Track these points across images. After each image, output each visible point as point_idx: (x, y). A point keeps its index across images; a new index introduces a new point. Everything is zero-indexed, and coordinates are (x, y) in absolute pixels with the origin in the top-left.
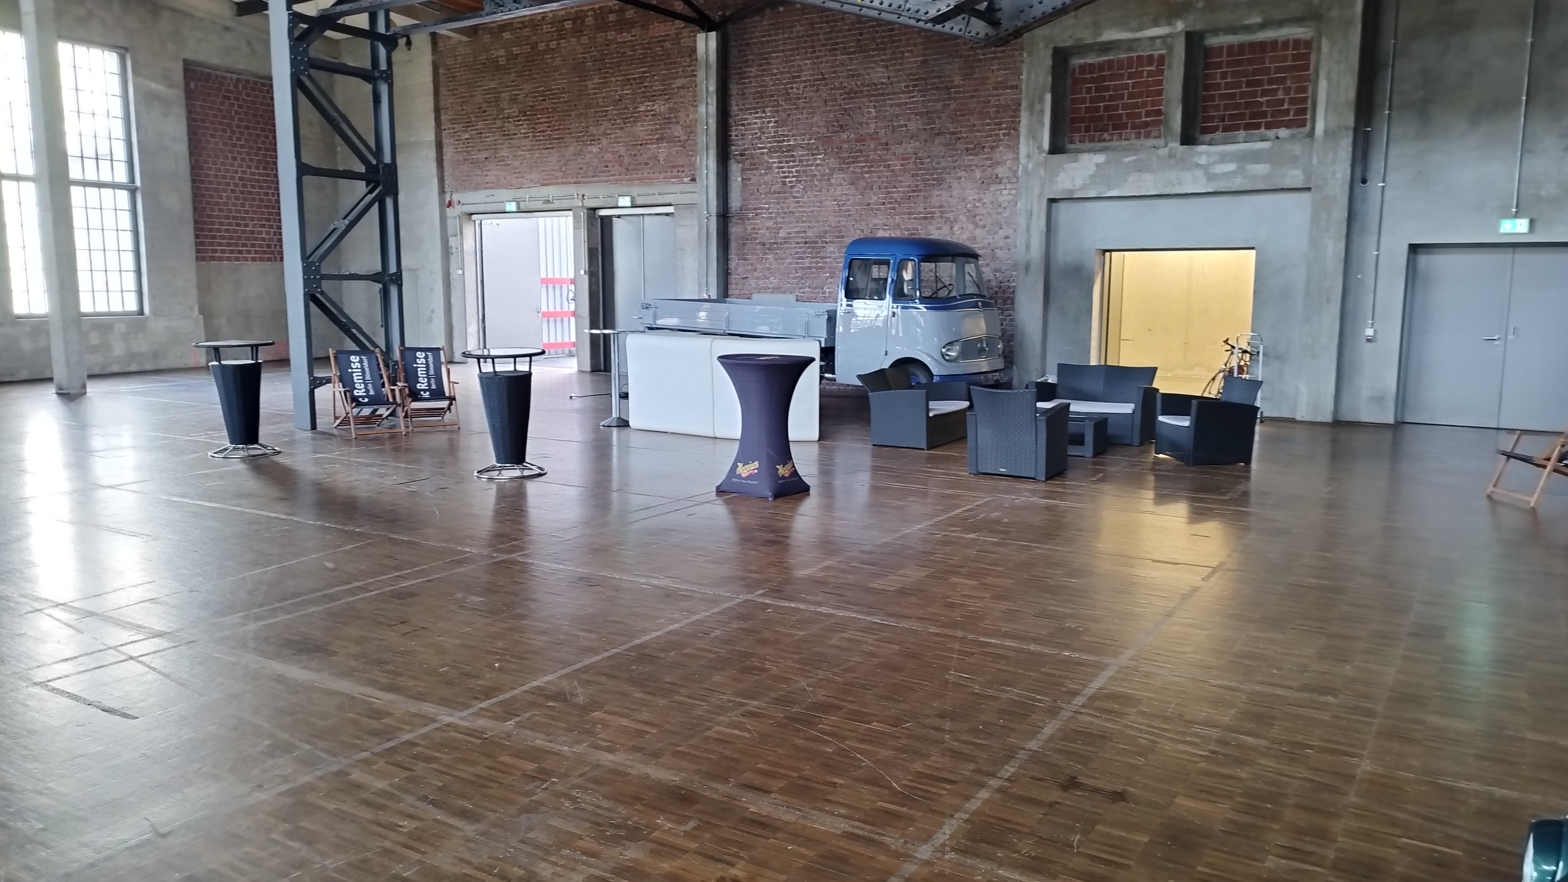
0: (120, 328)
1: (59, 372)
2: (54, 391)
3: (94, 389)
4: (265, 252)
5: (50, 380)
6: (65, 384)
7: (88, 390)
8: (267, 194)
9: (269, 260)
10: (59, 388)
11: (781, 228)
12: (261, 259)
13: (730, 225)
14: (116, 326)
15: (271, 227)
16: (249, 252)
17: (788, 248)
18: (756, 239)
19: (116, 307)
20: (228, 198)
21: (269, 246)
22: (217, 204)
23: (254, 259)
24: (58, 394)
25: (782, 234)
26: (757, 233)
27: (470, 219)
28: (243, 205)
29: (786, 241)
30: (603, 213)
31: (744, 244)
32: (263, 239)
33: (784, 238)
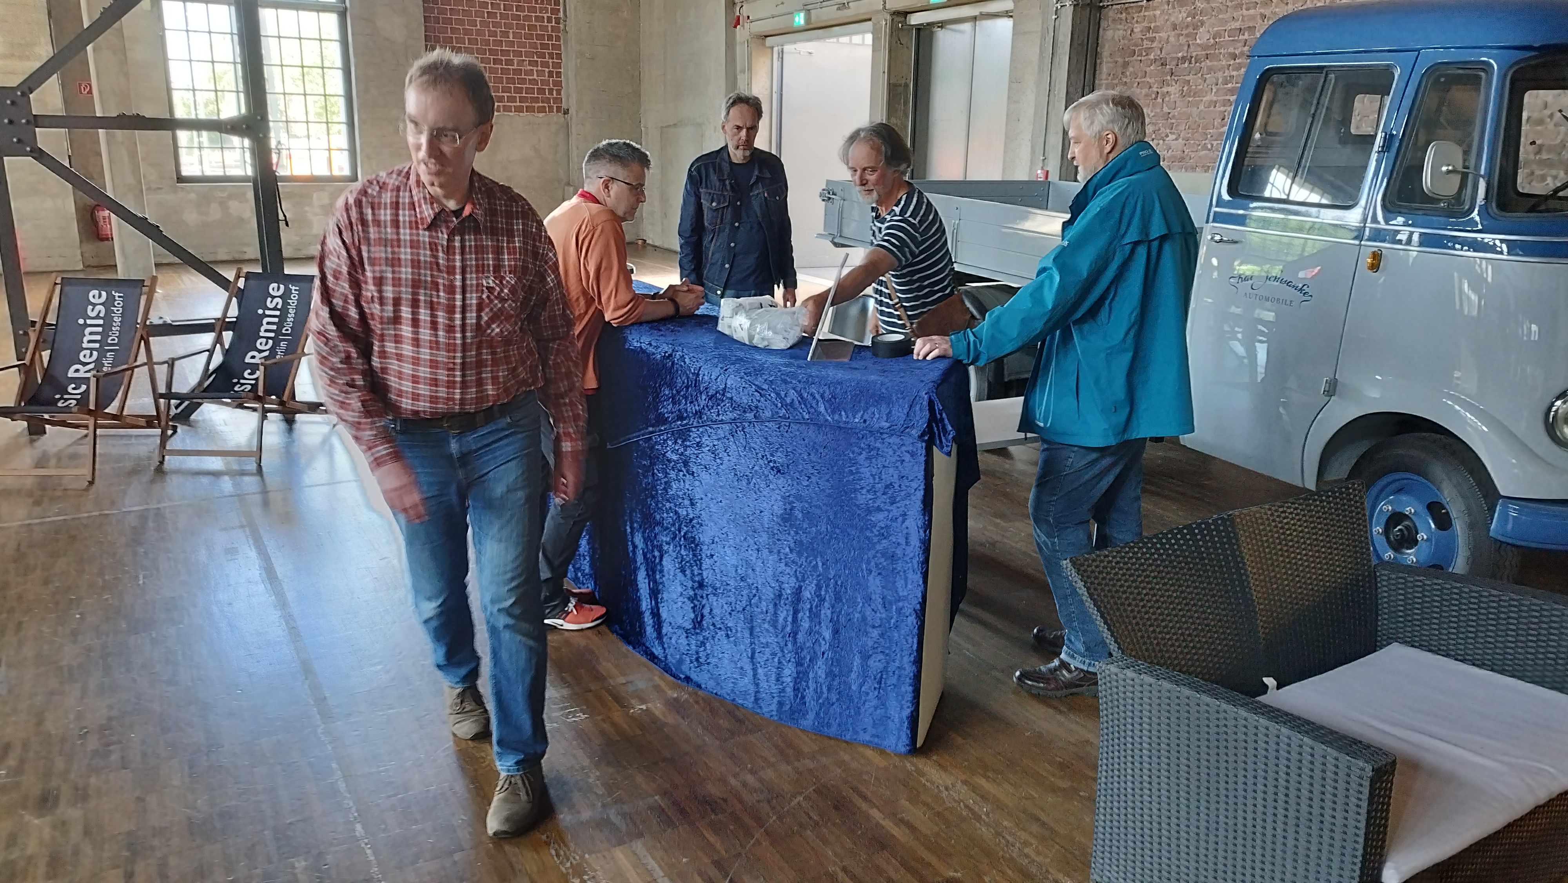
4: (536, 100)
8: (539, 19)
9: (541, 110)
11: (1202, 23)
12: (530, 109)
13: (1103, 24)
14: (317, 193)
15: (545, 65)
16: (512, 99)
17: (1210, 70)
18: (1148, 50)
19: (321, 170)
20: (484, 24)
21: (541, 91)
22: (467, 32)
23: (519, 110)
25: (1203, 36)
26: (1152, 40)
27: (764, 45)
28: (505, 34)
29: (1209, 52)
30: (916, 19)
31: (1126, 64)
32: (535, 82)
33: (1204, 47)
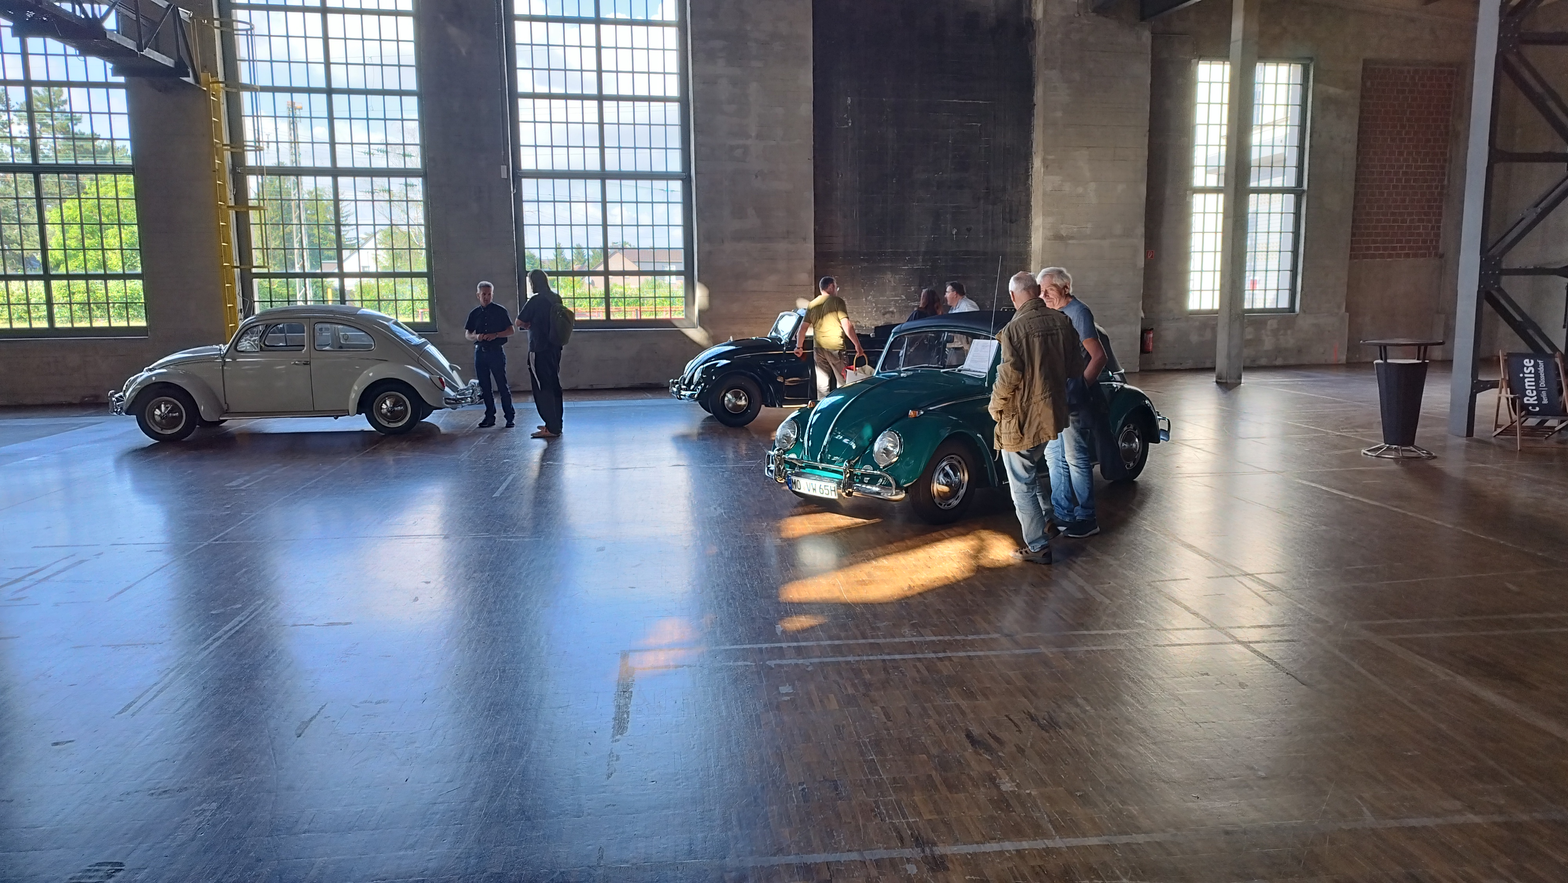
0: (1272, 324)
1: (1221, 362)
2: (1214, 379)
3: (1247, 379)
4: (1420, 248)
5: (1212, 369)
6: (1224, 374)
7: (1243, 381)
9: (1424, 255)
10: (1219, 377)
12: (1415, 256)
14: (1269, 322)
15: (1430, 221)
20: (1390, 194)
21: (1424, 241)
22: (1378, 201)
23: (1407, 256)
24: (1217, 382)
